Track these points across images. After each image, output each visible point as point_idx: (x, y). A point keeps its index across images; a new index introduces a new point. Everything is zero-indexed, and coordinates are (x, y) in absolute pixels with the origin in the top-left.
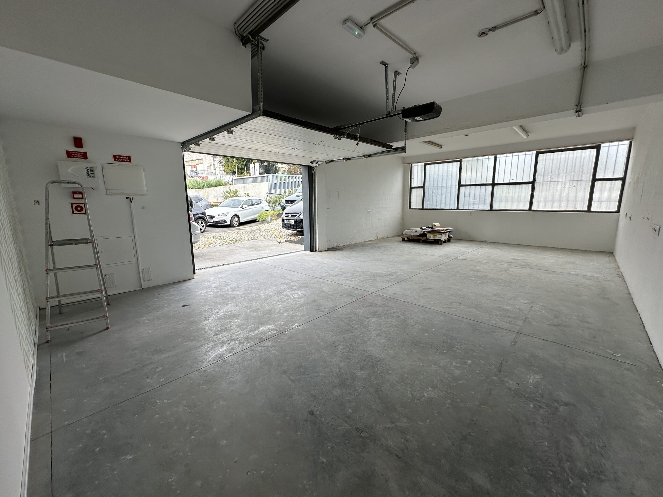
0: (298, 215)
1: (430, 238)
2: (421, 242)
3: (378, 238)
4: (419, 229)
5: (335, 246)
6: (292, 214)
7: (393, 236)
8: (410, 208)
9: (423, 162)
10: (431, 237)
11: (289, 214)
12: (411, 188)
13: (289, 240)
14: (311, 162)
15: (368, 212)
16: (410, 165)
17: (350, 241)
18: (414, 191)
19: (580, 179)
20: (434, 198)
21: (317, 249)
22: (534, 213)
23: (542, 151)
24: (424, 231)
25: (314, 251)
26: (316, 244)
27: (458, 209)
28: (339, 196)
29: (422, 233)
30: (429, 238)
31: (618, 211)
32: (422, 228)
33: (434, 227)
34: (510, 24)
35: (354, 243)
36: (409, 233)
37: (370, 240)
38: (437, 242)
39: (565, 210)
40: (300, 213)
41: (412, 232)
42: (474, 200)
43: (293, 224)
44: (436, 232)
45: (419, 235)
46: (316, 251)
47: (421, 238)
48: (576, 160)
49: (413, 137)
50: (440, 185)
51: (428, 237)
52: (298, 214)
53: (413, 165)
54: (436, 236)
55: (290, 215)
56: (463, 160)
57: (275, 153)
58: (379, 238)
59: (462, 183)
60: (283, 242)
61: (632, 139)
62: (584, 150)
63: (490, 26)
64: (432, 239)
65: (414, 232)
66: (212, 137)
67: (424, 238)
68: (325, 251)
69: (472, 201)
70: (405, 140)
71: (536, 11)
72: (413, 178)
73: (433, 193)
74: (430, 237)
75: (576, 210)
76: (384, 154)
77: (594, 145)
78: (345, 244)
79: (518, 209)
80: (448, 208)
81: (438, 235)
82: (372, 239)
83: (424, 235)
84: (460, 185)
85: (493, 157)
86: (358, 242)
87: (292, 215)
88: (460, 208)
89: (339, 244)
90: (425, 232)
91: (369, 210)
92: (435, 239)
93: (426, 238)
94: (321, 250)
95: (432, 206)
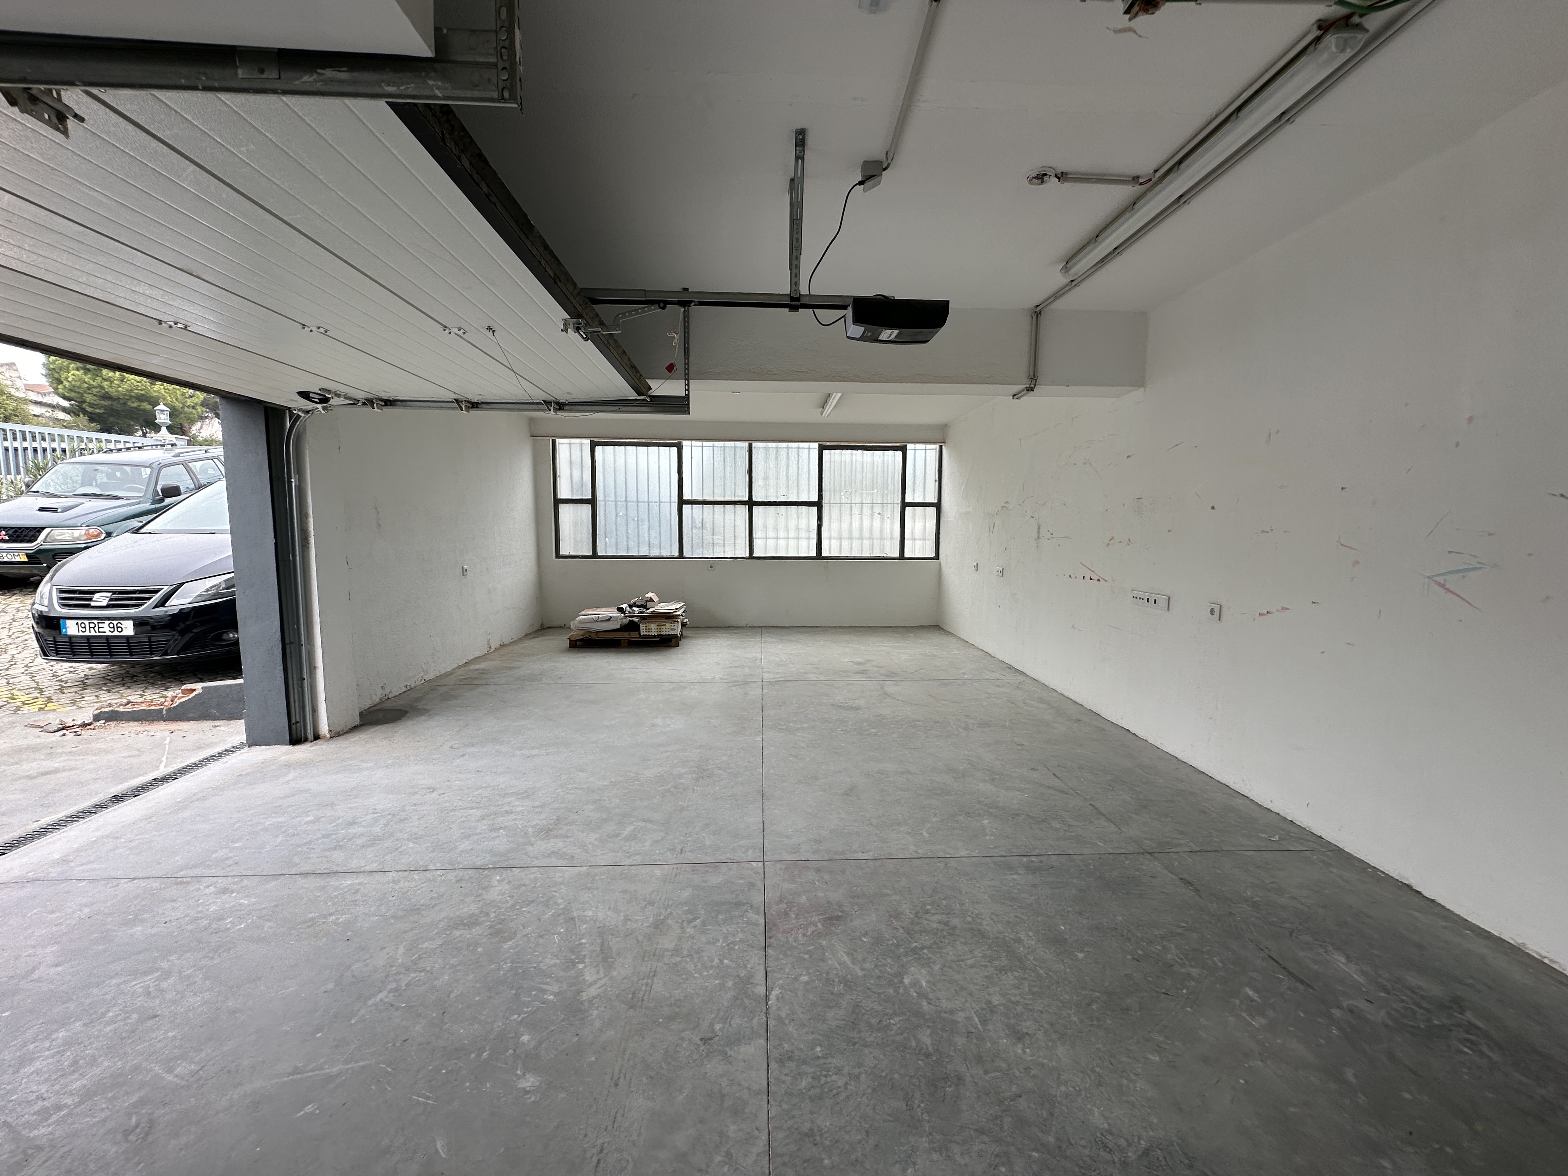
0: (156, 597)
1: (650, 634)
2: (625, 647)
3: (490, 647)
4: (612, 612)
5: (378, 700)
6: (114, 592)
8: (558, 555)
9: (585, 438)
10: (653, 630)
11: (93, 592)
12: (557, 502)
13: (121, 709)
14: (305, 395)
15: (464, 571)
16: (550, 441)
17: (422, 674)
18: (563, 509)
19: (885, 502)
20: (622, 529)
21: (324, 728)
22: (827, 562)
24: (630, 617)
25: (306, 740)
26: (314, 711)
27: (681, 555)
29: (626, 621)
30: (648, 634)
31: (937, 557)
32: (621, 610)
33: (650, 604)
35: (431, 676)
36: (588, 626)
37: (472, 657)
38: (666, 643)
39: (869, 556)
40: (166, 589)
41: (597, 621)
42: (713, 535)
43: (128, 638)
44: (662, 617)
45: (616, 627)
46: (317, 737)
47: (626, 635)
50: (632, 496)
51: (643, 632)
52: (157, 591)
53: (558, 441)
54: (663, 627)
55: (101, 599)
56: (685, 443)
58: (493, 648)
59: (686, 497)
60: (84, 725)
61: (944, 443)
63: (1061, 167)
64: (654, 636)
65: (602, 621)
67: (634, 634)
68: (355, 729)
69: (708, 537)
70: (687, 378)
71: (1138, 177)
72: (560, 476)
73: (617, 515)
74: (650, 629)
75: (885, 556)
77: (898, 445)
78: (406, 686)
79: (798, 555)
80: (657, 555)
81: (668, 625)
82: (478, 654)
83: (632, 626)
84: (682, 502)
85: (746, 444)
86: (443, 672)
87: (111, 599)
88: (685, 555)
89: (387, 691)
90: (636, 620)
91: (465, 567)
92: (661, 635)
93: (639, 634)
94: (339, 729)
95: (617, 549)
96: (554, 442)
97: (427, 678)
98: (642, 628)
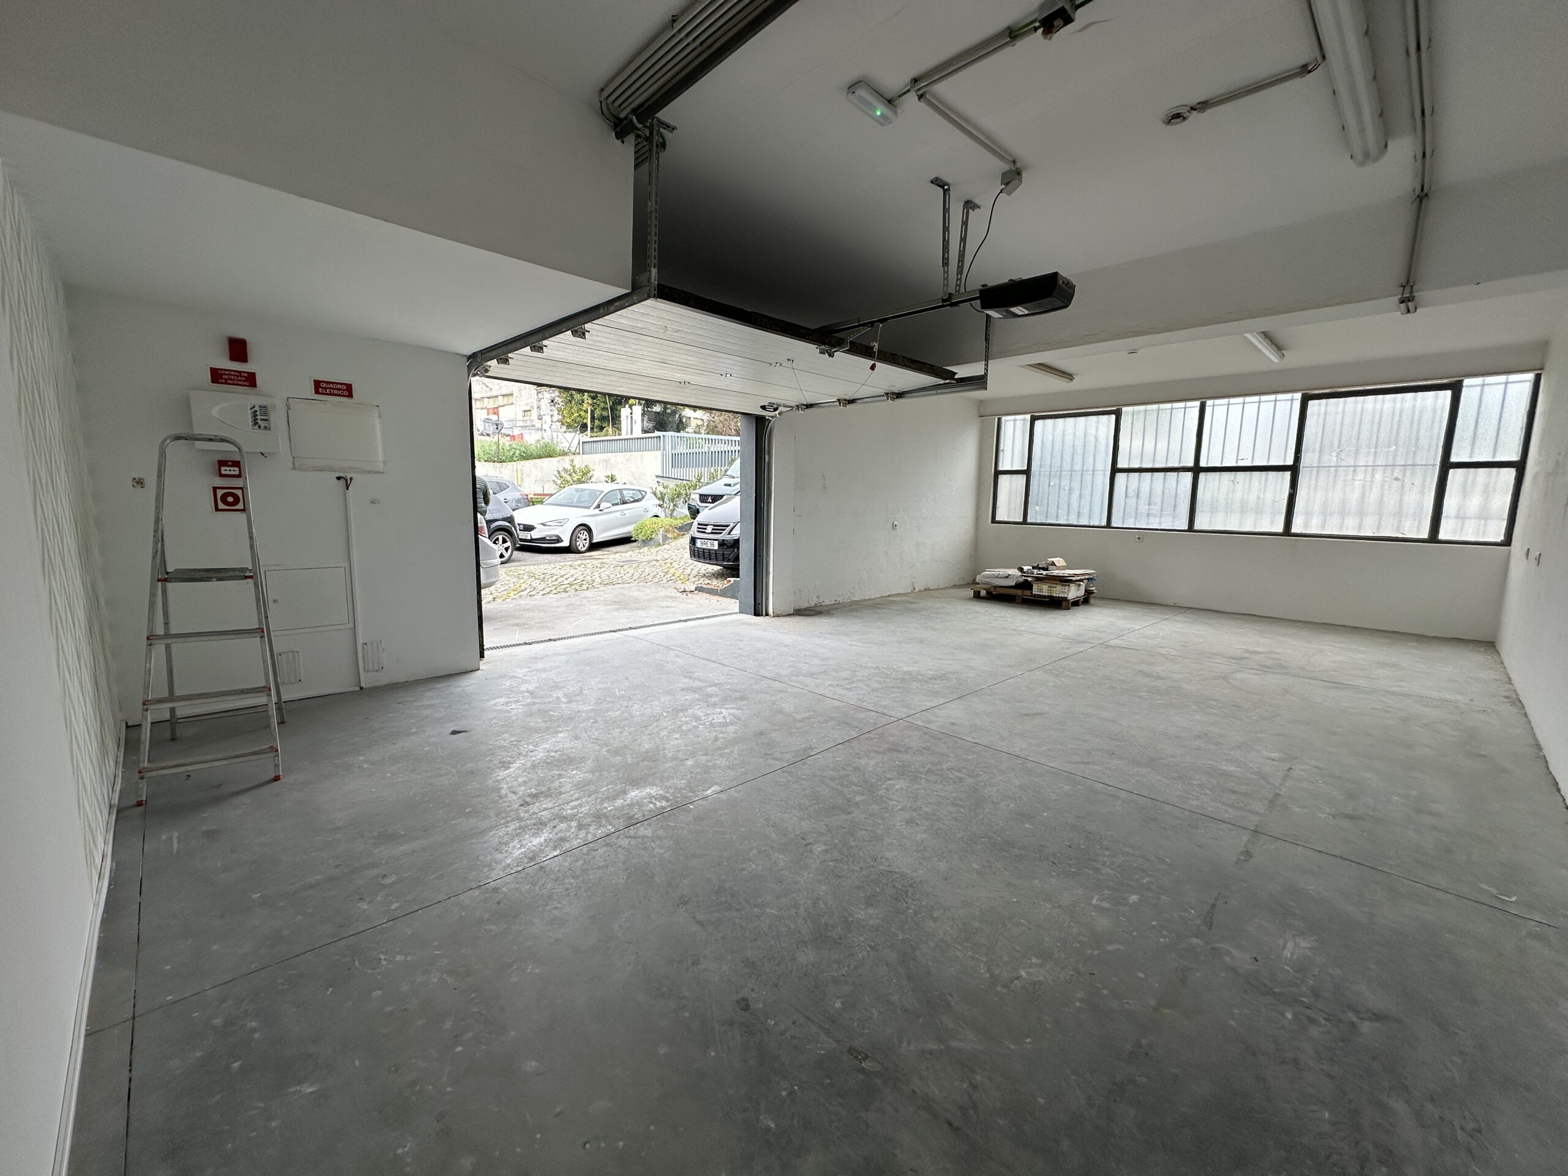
0: (728, 529)
1: (1041, 594)
2: (1018, 603)
3: (914, 588)
4: (1014, 572)
5: (813, 604)
6: (715, 526)
7: (952, 585)
8: (994, 521)
9: (1028, 413)
10: (1045, 591)
11: (707, 525)
12: (998, 473)
13: (704, 586)
14: (763, 407)
15: (894, 526)
16: (996, 419)
17: (849, 595)
18: (1003, 479)
19: (1410, 462)
20: (1053, 498)
21: (771, 611)
22: (1296, 541)
23: (1316, 392)
24: (1025, 576)
25: (762, 615)
26: (767, 599)
27: (1109, 525)
28: (825, 488)
29: (1021, 580)
30: (1039, 593)
31: (1508, 541)
32: (1021, 570)
33: (1050, 567)
34: (1243, 96)
35: (857, 598)
36: (989, 580)
37: (896, 593)
38: (1056, 604)
39: (1373, 535)
40: (732, 525)
41: (997, 577)
42: (1150, 504)
43: (716, 551)
44: (1055, 580)
45: (1013, 584)
46: (767, 615)
47: (1019, 592)
48: (1400, 416)
49: (1004, 354)
50: (1067, 466)
51: (1036, 590)
52: (728, 526)
53: (1004, 418)
54: (1055, 589)
55: (709, 529)
56: (1124, 409)
57: (680, 383)
58: (917, 590)
59: (1120, 465)
60: (691, 591)
61: (1542, 369)
62: (1420, 394)
63: (1193, 100)
64: (1045, 597)
65: (1001, 578)
66: (537, 344)
67: (1027, 593)
68: (789, 615)
69: (1143, 508)
70: (986, 360)
71: (1305, 66)
72: (1003, 451)
73: (1049, 485)
74: (1042, 590)
75: (1400, 536)
76: (934, 392)
77: (1445, 381)
78: (836, 601)
79: (1257, 530)
80: (1086, 523)
81: (1059, 588)
82: (901, 591)
83: (1026, 585)
84: (1115, 470)
85: (1197, 404)
86: (867, 598)
87: (713, 529)
88: (1114, 524)
89: (822, 599)
90: (1030, 579)
91: (895, 523)
92: (1051, 596)
93: (1032, 593)
94: (779, 613)
95: (1047, 517)
96: (999, 420)
97: (854, 599)
98: (1035, 587)
